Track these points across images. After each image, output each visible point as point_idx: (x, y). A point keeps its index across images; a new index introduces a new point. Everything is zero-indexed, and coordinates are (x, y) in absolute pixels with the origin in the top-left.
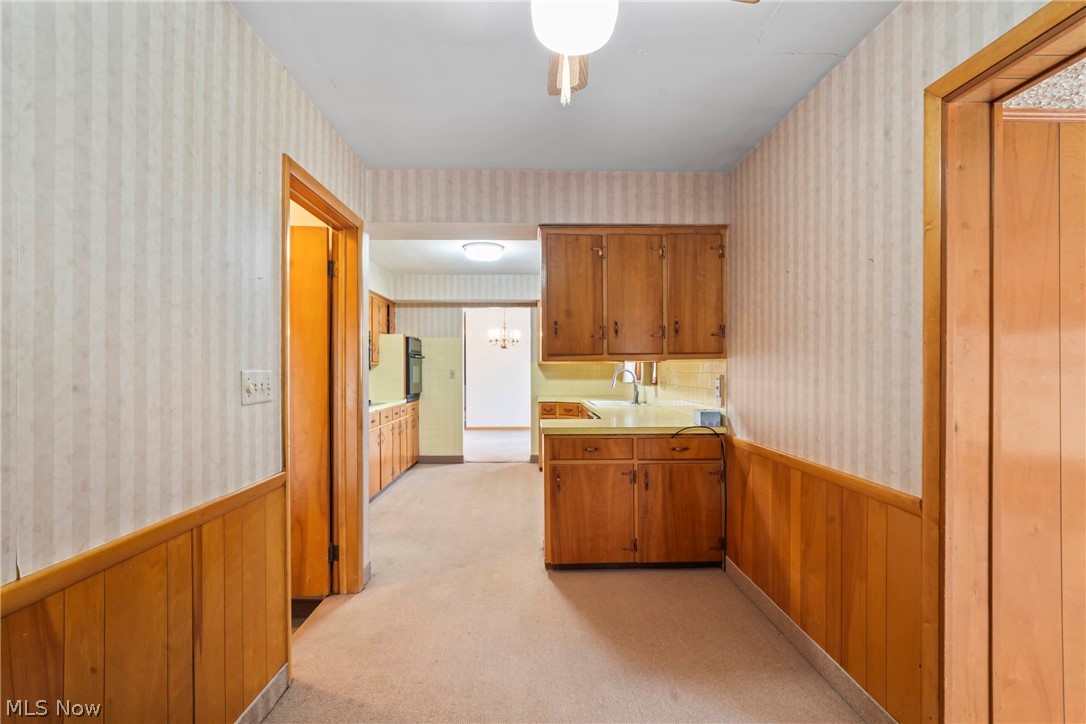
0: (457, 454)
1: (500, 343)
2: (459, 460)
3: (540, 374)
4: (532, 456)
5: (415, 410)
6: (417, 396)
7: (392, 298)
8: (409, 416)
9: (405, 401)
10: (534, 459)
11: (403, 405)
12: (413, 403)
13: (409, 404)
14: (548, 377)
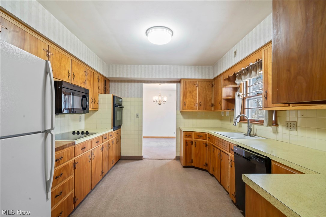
0: (139, 155)
1: (158, 102)
2: (140, 158)
3: (181, 116)
4: (176, 157)
5: (119, 134)
6: (119, 127)
7: (107, 76)
8: (114, 138)
9: (112, 130)
10: (178, 159)
11: (110, 133)
12: (117, 131)
13: (115, 131)
14: (185, 118)
